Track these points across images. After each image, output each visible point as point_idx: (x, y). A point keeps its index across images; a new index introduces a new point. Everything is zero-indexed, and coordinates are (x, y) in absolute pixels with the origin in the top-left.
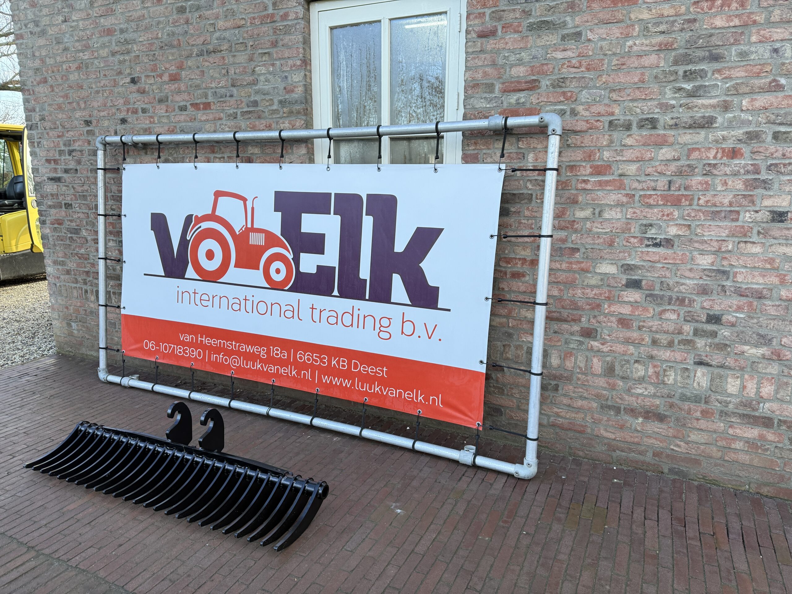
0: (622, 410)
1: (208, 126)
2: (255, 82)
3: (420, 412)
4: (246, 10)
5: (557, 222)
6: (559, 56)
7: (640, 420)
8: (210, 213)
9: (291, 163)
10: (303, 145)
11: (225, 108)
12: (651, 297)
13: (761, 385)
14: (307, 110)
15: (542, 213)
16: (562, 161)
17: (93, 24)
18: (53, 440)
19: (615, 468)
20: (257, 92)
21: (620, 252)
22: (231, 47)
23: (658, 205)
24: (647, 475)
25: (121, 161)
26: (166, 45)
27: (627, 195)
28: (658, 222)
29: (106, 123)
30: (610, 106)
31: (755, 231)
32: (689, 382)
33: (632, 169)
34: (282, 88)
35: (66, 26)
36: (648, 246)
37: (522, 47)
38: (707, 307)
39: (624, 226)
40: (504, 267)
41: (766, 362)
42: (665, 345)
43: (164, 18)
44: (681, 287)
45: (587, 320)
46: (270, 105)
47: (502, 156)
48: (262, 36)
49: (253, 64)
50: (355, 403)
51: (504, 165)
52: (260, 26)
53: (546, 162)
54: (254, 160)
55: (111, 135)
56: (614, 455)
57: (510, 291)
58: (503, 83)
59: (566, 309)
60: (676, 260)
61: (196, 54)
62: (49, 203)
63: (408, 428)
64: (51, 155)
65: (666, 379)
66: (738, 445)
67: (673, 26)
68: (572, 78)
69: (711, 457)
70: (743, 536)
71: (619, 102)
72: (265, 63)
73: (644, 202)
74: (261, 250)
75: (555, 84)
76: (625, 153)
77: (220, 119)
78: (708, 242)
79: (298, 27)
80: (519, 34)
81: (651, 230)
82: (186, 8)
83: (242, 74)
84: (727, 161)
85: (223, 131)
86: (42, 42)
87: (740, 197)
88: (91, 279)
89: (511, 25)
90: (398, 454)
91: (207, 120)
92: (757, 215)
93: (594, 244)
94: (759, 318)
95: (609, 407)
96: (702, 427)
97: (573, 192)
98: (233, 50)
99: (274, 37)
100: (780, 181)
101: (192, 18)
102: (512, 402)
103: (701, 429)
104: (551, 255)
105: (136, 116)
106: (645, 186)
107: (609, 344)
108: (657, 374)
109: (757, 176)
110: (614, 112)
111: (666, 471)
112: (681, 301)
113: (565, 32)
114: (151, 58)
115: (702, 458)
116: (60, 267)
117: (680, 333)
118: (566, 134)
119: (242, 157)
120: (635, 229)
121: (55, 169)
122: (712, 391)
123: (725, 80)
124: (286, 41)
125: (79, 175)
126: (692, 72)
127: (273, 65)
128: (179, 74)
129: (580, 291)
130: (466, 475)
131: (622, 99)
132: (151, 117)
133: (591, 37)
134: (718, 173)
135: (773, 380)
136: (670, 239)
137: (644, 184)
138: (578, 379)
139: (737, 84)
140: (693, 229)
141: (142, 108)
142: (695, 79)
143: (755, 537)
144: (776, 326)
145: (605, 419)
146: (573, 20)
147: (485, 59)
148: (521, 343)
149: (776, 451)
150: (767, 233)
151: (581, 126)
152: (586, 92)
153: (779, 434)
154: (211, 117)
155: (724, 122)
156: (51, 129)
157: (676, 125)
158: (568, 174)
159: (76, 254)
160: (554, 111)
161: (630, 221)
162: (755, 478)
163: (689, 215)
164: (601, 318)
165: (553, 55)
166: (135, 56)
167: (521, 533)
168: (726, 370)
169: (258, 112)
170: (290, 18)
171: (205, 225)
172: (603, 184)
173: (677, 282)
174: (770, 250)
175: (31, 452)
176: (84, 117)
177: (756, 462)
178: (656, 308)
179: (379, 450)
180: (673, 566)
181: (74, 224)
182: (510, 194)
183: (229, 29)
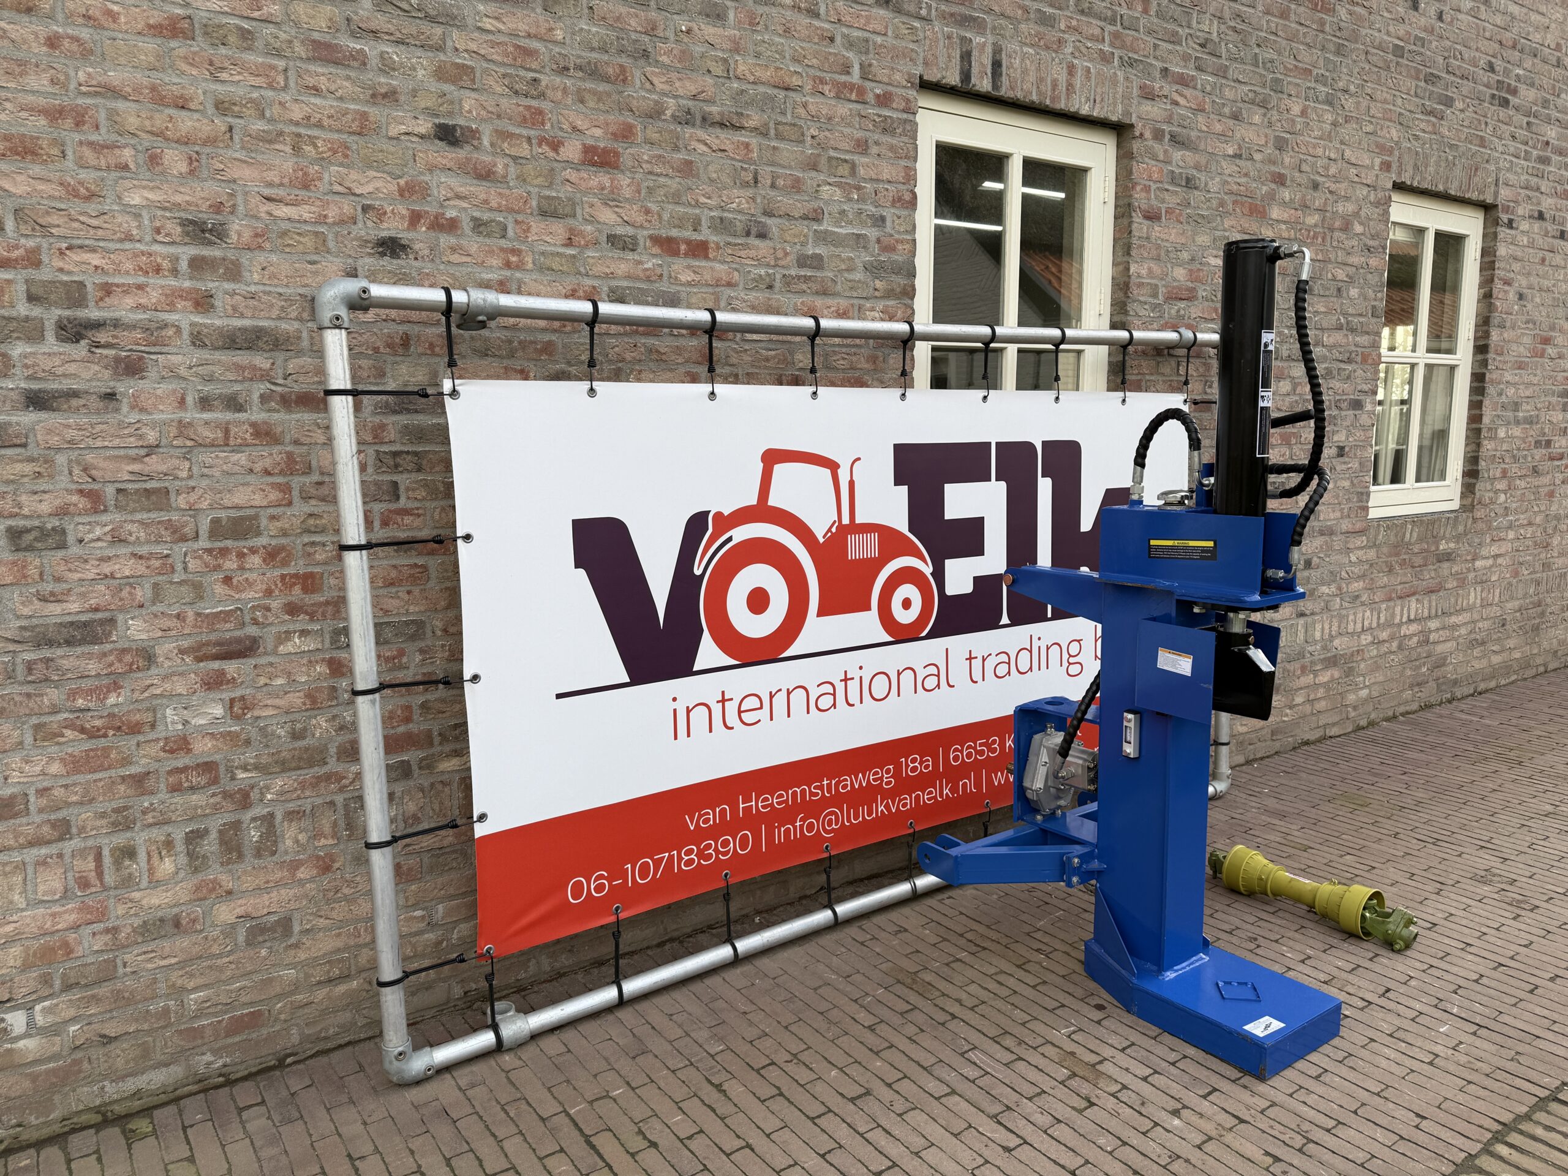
1: (694, 296)
2: (816, 217)
4: (803, 56)
8: (755, 503)
11: (746, 259)
20: (823, 238)
22: (766, 124)
26: (579, 68)
34: (874, 239)
37: (1184, 243)
41: (1334, 599)
46: (848, 270)
48: (838, 123)
49: (814, 176)
52: (833, 102)
58: (1166, 287)
61: (673, 116)
72: (843, 179)
75: (1209, 297)
77: (729, 284)
80: (1181, 226)
83: (789, 192)
89: (1174, 212)
91: (696, 284)
96: (1301, 686)
98: (772, 132)
99: (861, 132)
114: (522, 87)
124: (883, 148)
127: (859, 188)
128: (617, 154)
132: (515, 251)
141: (474, 219)
146: (1222, 221)
147: (1150, 250)
154: (707, 276)
165: (1207, 260)
169: (824, 279)
170: (894, 105)
171: (742, 533)
183: (763, 83)
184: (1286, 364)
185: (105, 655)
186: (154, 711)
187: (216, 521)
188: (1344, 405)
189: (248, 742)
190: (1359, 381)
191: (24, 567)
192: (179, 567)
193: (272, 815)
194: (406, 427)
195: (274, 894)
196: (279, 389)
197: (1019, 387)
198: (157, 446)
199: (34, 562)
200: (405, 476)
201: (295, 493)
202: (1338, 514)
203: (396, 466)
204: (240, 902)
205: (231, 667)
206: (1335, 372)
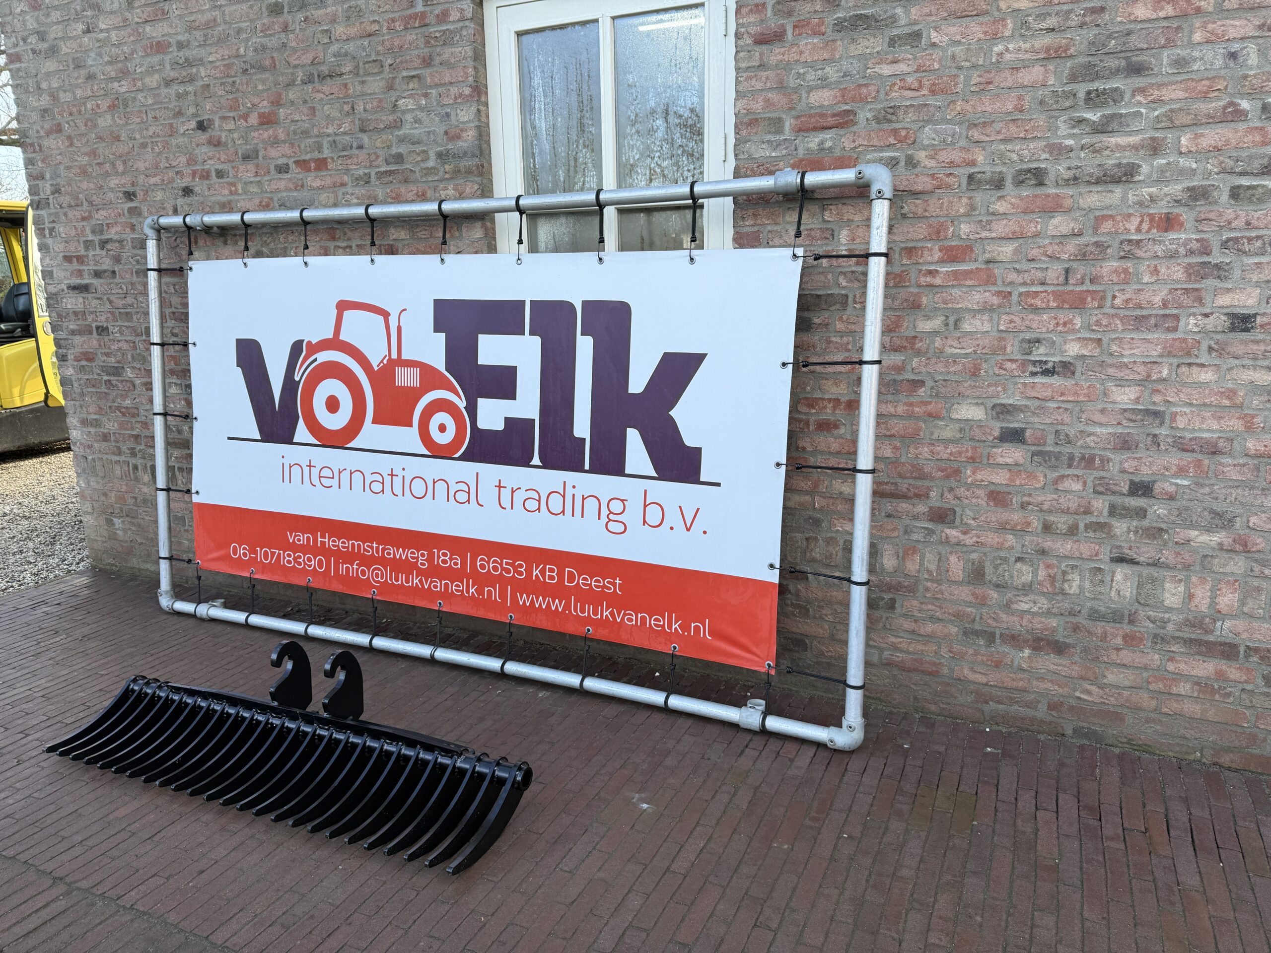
0: (998, 636)
1: (323, 197)
2: (398, 124)
3: (675, 648)
4: (379, 7)
5: (887, 339)
6: (886, 71)
7: (1027, 652)
8: (331, 337)
9: (459, 253)
10: (479, 224)
11: (351, 167)
12: (1041, 456)
13: (1218, 593)
14: (482, 166)
15: (863, 326)
16: (895, 241)
17: (133, 35)
18: (89, 707)
19: (988, 730)
20: (402, 140)
21: (989, 385)
22: (357, 67)
23: (1048, 308)
24: (1039, 740)
25: (185, 257)
26: (253, 67)
27: (999, 293)
28: (1050, 335)
29: (159, 195)
30: (969, 150)
31: (1204, 346)
32: (1102, 590)
33: (1007, 250)
34: (442, 132)
35: (89, 39)
36: (1034, 374)
37: (827, 58)
38: (1130, 470)
39: (996, 343)
40: (805, 414)
41: (1225, 555)
42: (1064, 531)
43: (248, 24)
44: (1088, 439)
45: (939, 494)
46: (422, 161)
47: (798, 234)
48: (407, 49)
49: (394, 95)
50: (573, 637)
51: (802, 249)
52: (403, 33)
53: (868, 243)
54: (400, 250)
55: (168, 215)
56: (986, 708)
57: (815, 452)
58: (797, 118)
59: (905, 478)
60: (1078, 395)
61: (302, 80)
62: (71, 327)
63: (657, 674)
64: (73, 249)
65: (1066, 586)
66: (1184, 688)
67: (1068, 19)
68: (907, 106)
69: (1140, 709)
70: (1192, 833)
71: (984, 144)
72: (413, 92)
73: (1026, 304)
74: (416, 394)
75: (881, 116)
76: (994, 226)
77: (343, 185)
78: (1130, 366)
79: (464, 33)
80: (821, 37)
81: (1038, 348)
82: (283, 7)
83: (376, 112)
84: (1157, 235)
85: (349, 204)
86: (51, 65)
87: (1179, 292)
88: (142, 447)
89: (808, 23)
90: (643, 715)
91: (322, 188)
92: (1207, 321)
93: (948, 373)
94: (1213, 485)
95: (977, 633)
96: (1125, 662)
97: (911, 290)
98: (361, 72)
99: (426, 50)
100: (1243, 266)
101: (293, 22)
102: (822, 628)
103: (1124, 665)
104: (880, 393)
105: (208, 182)
106: (1027, 277)
107: (974, 532)
108: (1052, 579)
109: (1206, 259)
110: (975, 160)
111: (1069, 732)
112: (1088, 461)
113: (895, 32)
114: (229, 88)
115: (1125, 711)
116: (92, 430)
117: (1087, 512)
118: (898, 198)
119: (380, 245)
120: (1013, 348)
121: (79, 271)
122: (1139, 603)
123: (1152, 105)
124: (446, 56)
125: (117, 280)
126: (1099, 94)
127: (426, 95)
128: (275, 114)
129: (926, 449)
130: (751, 746)
131: (988, 139)
132: (232, 184)
133: (936, 40)
134: (1143, 255)
135: (1237, 584)
136: (1069, 363)
137: (1026, 276)
138: (927, 589)
139: (1172, 111)
140: (1105, 346)
141: (216, 170)
142: (1104, 104)
143: (1212, 833)
144: (1239, 498)
145: (971, 651)
146: (907, 13)
147: (767, 78)
148: (834, 535)
149: (1244, 696)
150: (1223, 349)
151: (923, 183)
152: (930, 129)
153: (1247, 669)
154: (328, 181)
155: (1152, 172)
156: (70, 206)
157: (1075, 178)
158: (905, 261)
159: (118, 408)
160: (880, 161)
161: (1004, 335)
162: (1211, 739)
163: (1098, 323)
164: (961, 492)
165: (876, 70)
166: (203, 86)
167: (839, 838)
168: (1161, 570)
169: (403, 172)
170: (451, 19)
171: (324, 356)
172: (961, 277)
173: (1081, 432)
174: (1228, 377)
175: (55, 727)
176: (123, 186)
177: (1211, 715)
178: (1048, 472)
179: (612, 710)
180: (1082, 882)
181: (113, 360)
182: (811, 295)
183: (353, 38)
192: (138, 347)
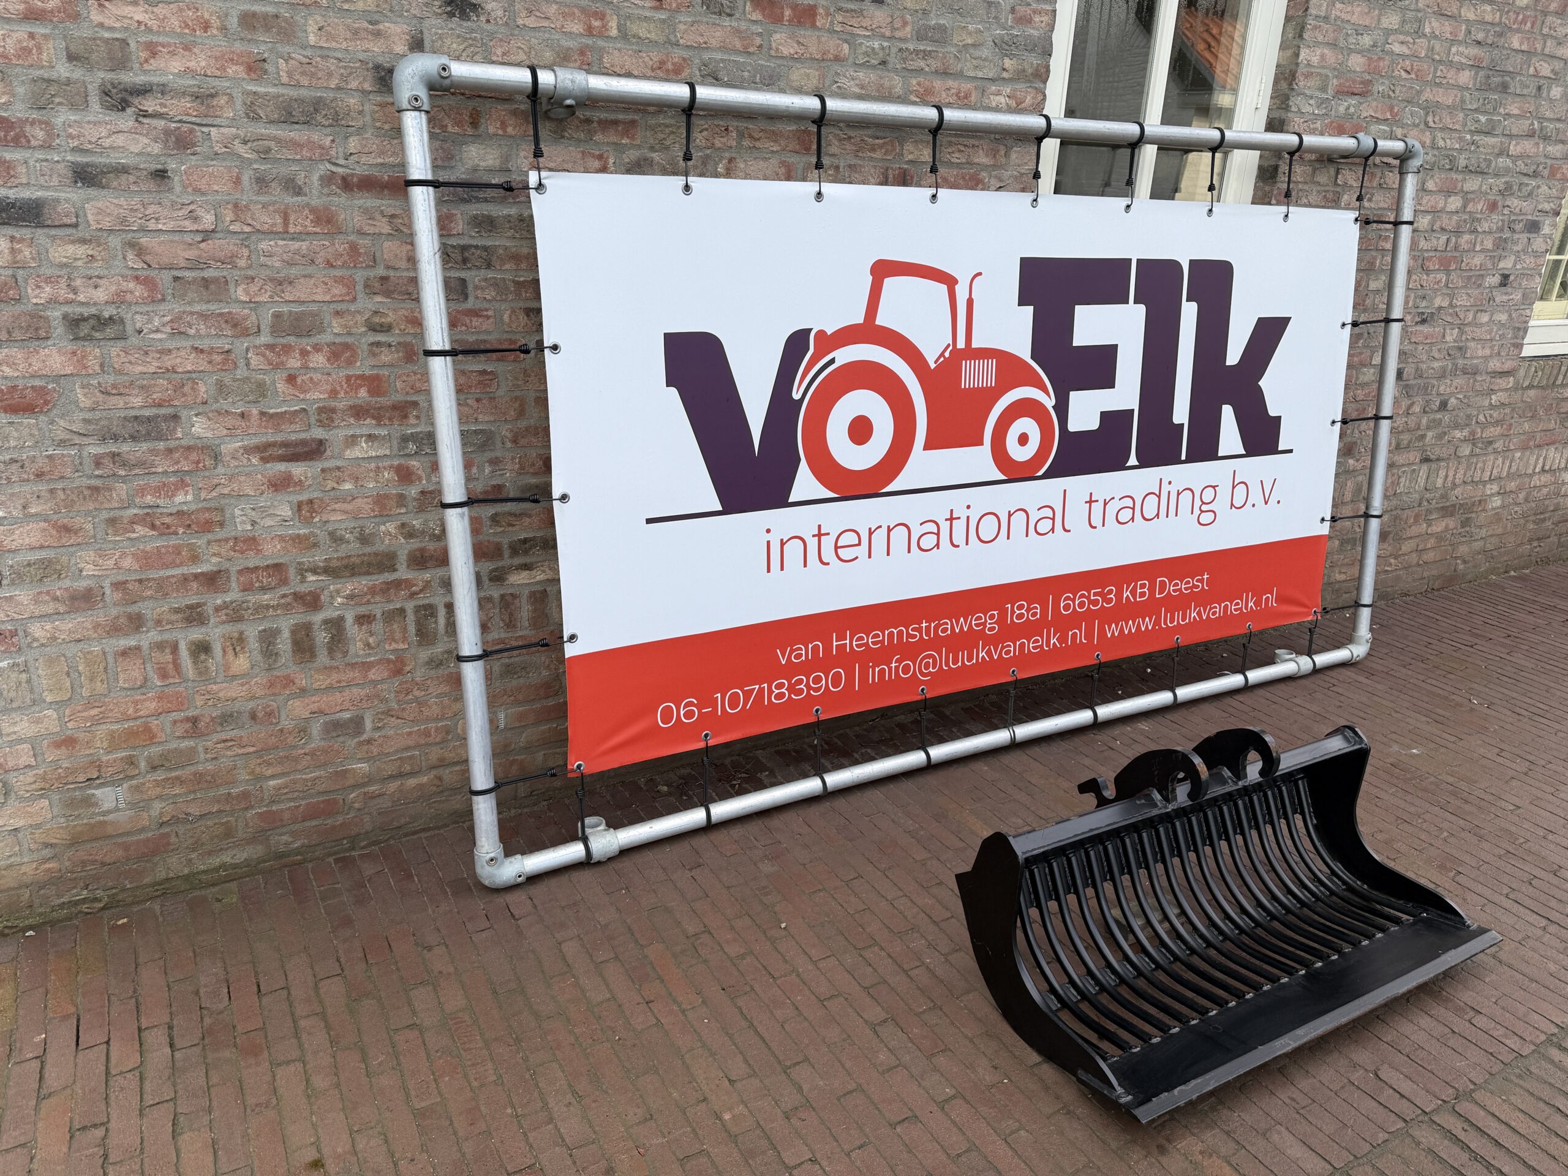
3: (1250, 626)
8: (860, 320)
20: (949, 4)
23: (1434, 270)
31: (1488, 298)
36: (1417, 323)
38: (1441, 393)
41: (1465, 444)
44: (1430, 373)
58: (1338, 79)
60: (1432, 338)
67: (1487, 37)
71: (1432, 130)
74: (989, 397)
78: (1458, 314)
84: (1489, 216)
87: (1488, 258)
91: (799, 58)
92: (1493, 279)
96: (1411, 535)
100: (1512, 240)
112: (1426, 389)
113: (1408, 14)
115: (1404, 571)
122: (1426, 489)
131: (1434, 126)
134: (1480, 230)
135: (1465, 463)
136: (1434, 313)
150: (1494, 299)
155: (1495, 168)
157: (1466, 167)
163: (1452, 282)
168: (1439, 463)
171: (844, 355)
173: (1428, 367)
174: (1492, 319)
177: (1436, 557)
184: (1460, 177)
185: (170, 451)
186: (222, 510)
187: (277, 316)
188: (1518, 227)
189: (315, 545)
190: (1541, 198)
191: (83, 357)
192: (241, 363)
193: (341, 619)
194: (475, 217)
195: (347, 692)
196: (340, 170)
197: (1153, 196)
198: (213, 231)
199: (94, 354)
200: (473, 273)
201: (360, 287)
202: (1487, 352)
203: (465, 261)
204: (313, 699)
205: (298, 469)
206: (1515, 188)
